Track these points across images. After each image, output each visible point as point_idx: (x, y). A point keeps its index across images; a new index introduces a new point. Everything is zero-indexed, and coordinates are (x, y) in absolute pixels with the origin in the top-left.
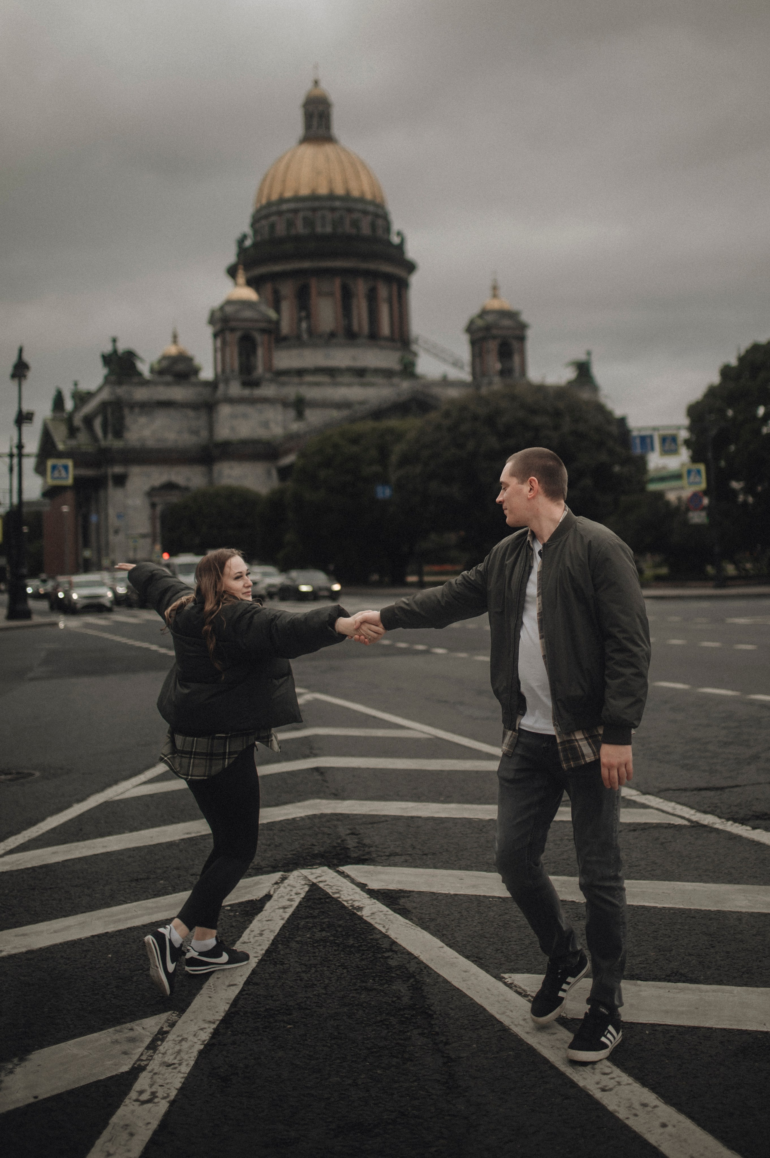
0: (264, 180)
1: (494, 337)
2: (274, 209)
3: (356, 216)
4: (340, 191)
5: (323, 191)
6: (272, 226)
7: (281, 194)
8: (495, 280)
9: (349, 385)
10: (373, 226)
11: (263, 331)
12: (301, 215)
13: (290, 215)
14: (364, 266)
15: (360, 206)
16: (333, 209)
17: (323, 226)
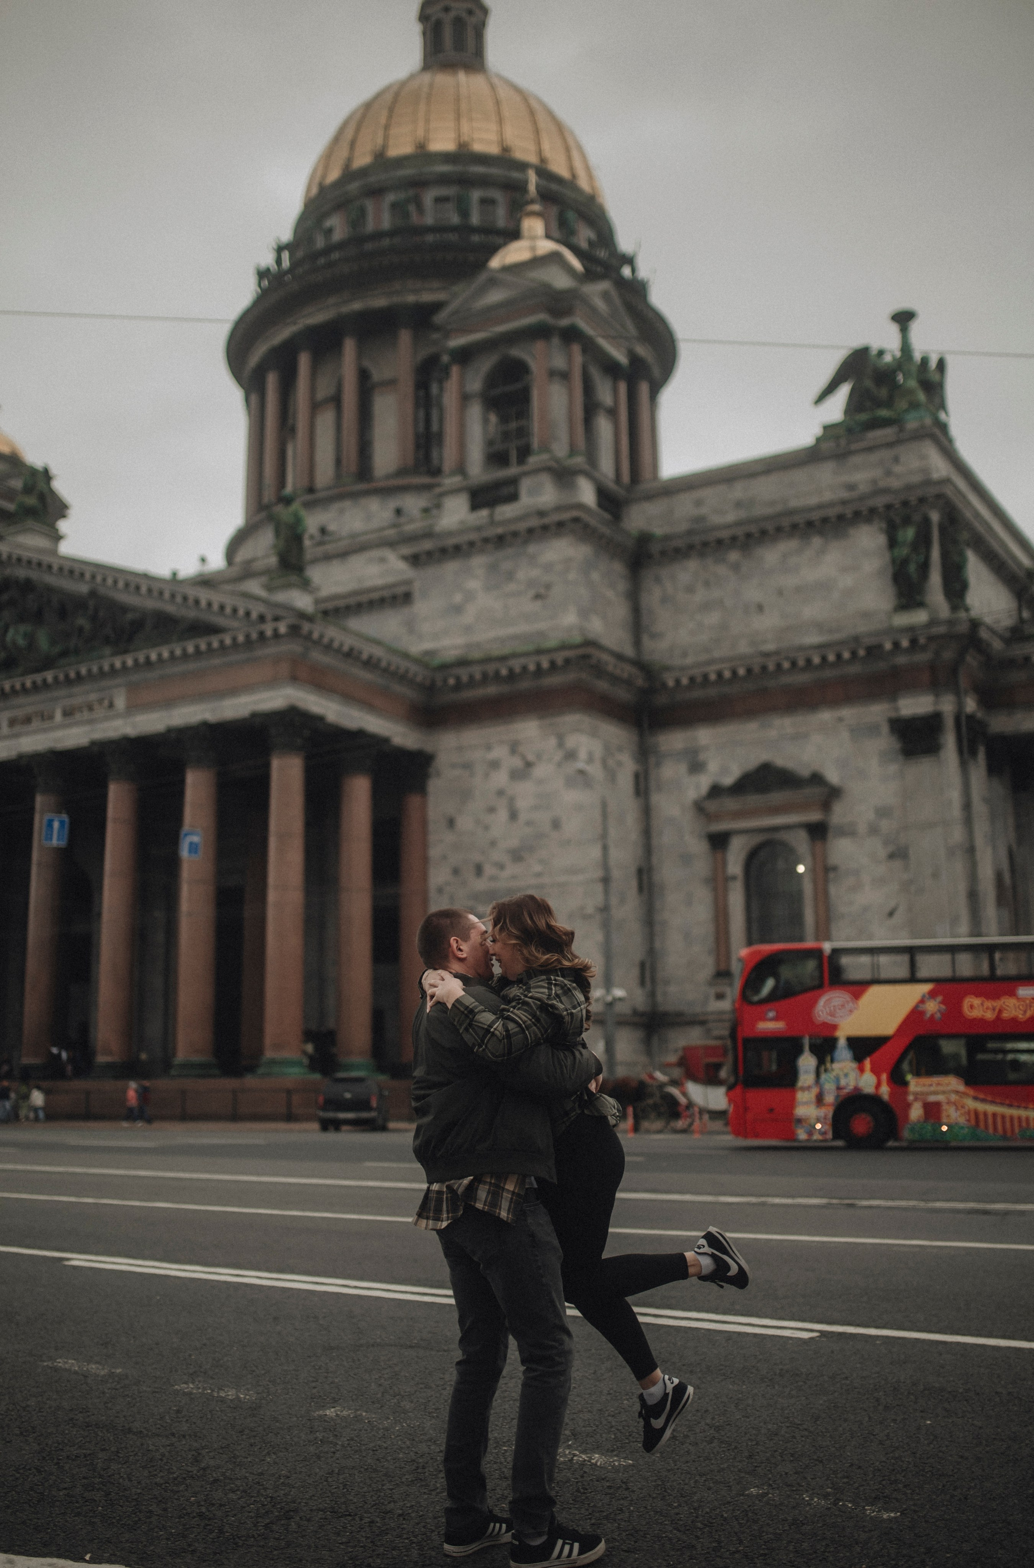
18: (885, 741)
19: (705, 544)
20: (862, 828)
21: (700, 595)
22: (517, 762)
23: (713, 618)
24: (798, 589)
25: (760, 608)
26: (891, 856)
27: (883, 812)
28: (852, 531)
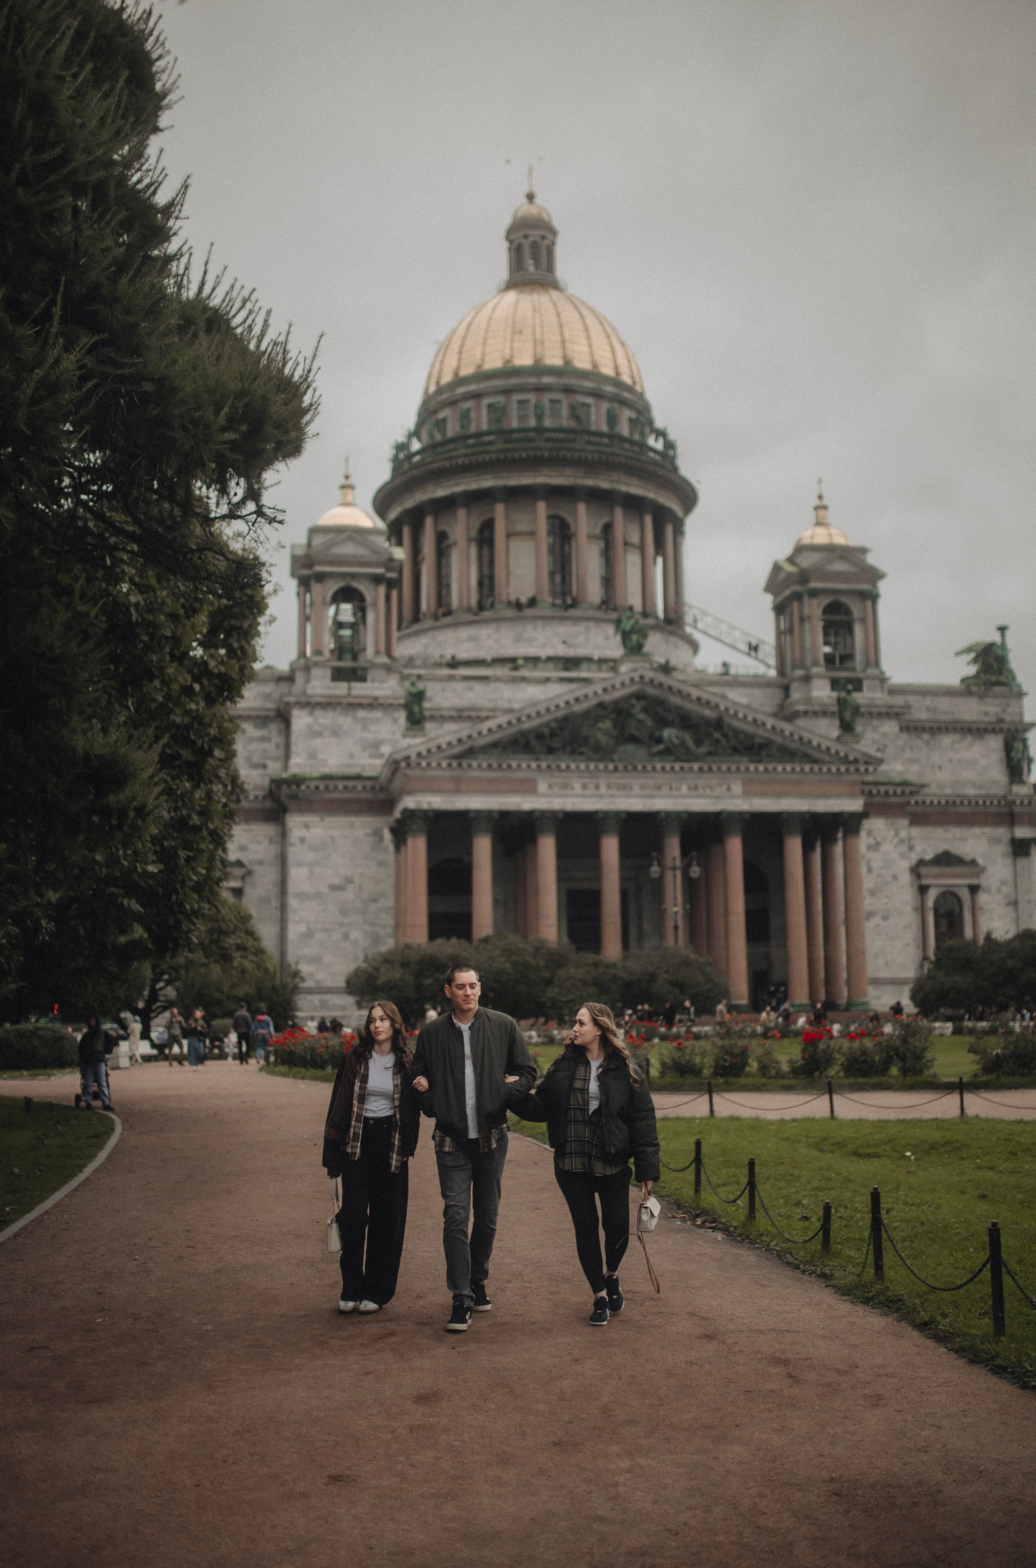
1: (814, 593)
2: (444, 396)
3: (583, 399)
4: (554, 360)
5: (525, 360)
8: (820, 497)
11: (377, 579)
12: (485, 402)
13: (468, 404)
14: (590, 482)
15: (588, 384)
16: (540, 389)
17: (522, 418)
18: (1004, 848)
19: (916, 728)
20: (994, 890)
21: (908, 754)
22: (871, 841)
23: (915, 768)
24: (960, 761)
25: (940, 768)
26: (1008, 904)
27: (1003, 883)
28: (986, 736)
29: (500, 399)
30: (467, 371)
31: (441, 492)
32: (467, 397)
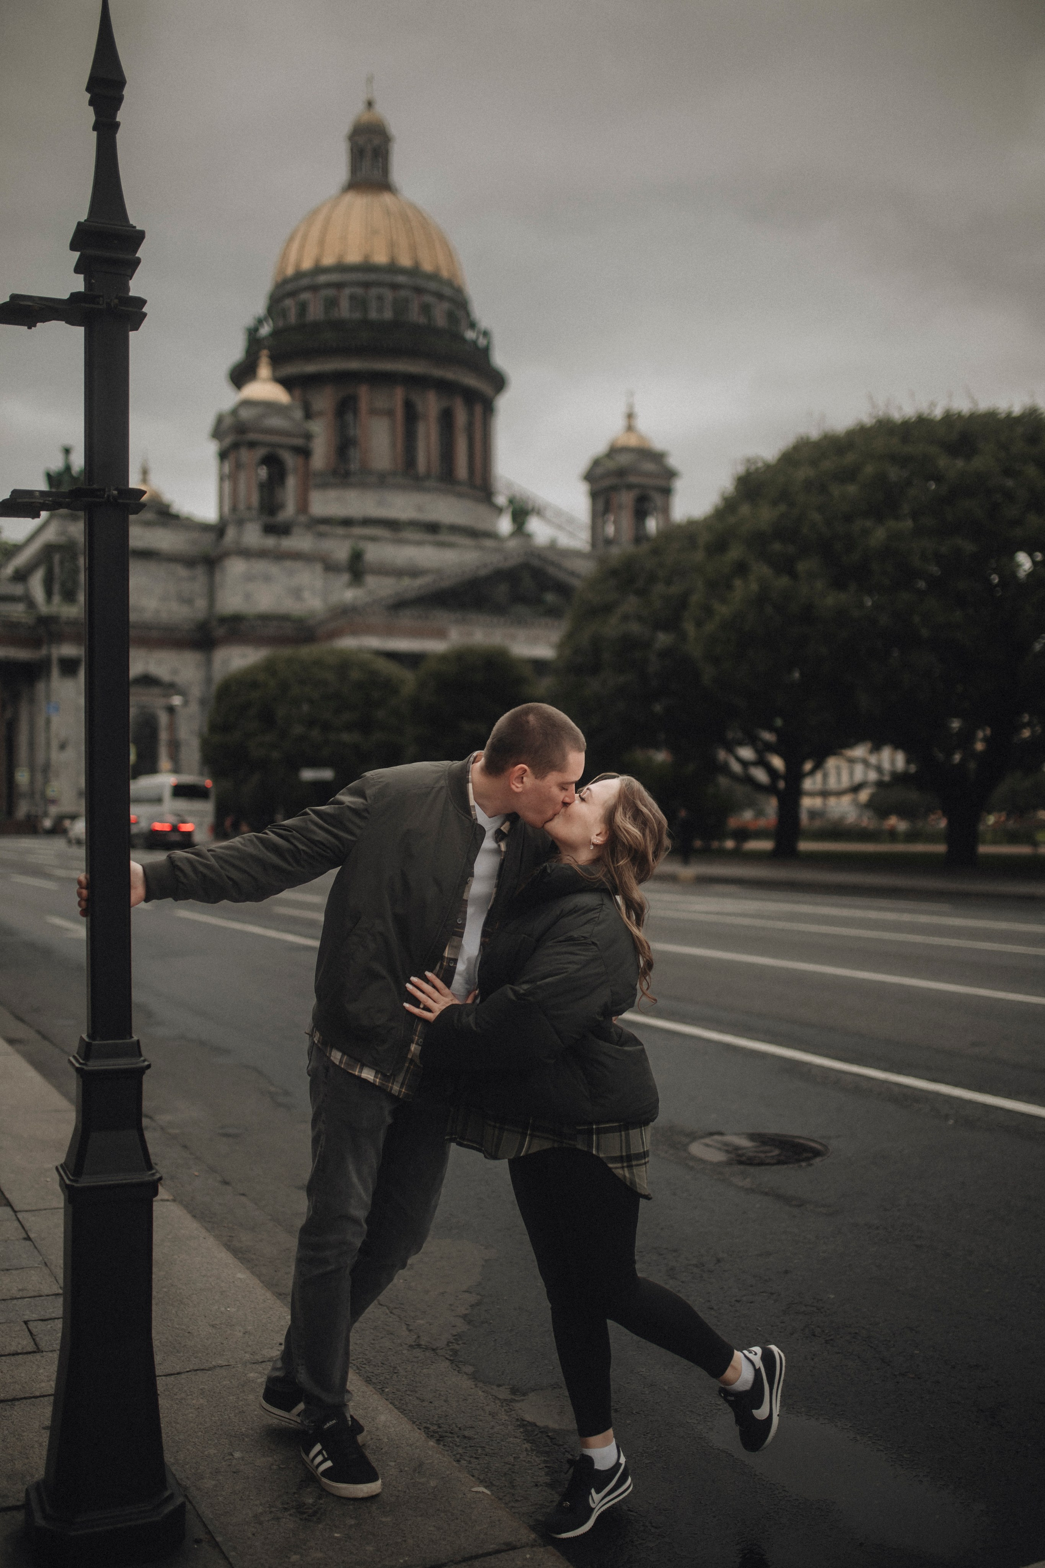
0: (291, 239)
1: (630, 487)
2: (305, 282)
3: (428, 299)
4: (405, 261)
5: (381, 258)
6: (303, 308)
7: (318, 261)
9: (419, 543)
10: (451, 316)
11: (293, 450)
12: (347, 291)
13: (330, 292)
14: (438, 372)
15: (433, 286)
16: (395, 287)
17: (380, 310)
29: (359, 291)
30: (328, 260)
31: (311, 368)
32: (329, 285)
